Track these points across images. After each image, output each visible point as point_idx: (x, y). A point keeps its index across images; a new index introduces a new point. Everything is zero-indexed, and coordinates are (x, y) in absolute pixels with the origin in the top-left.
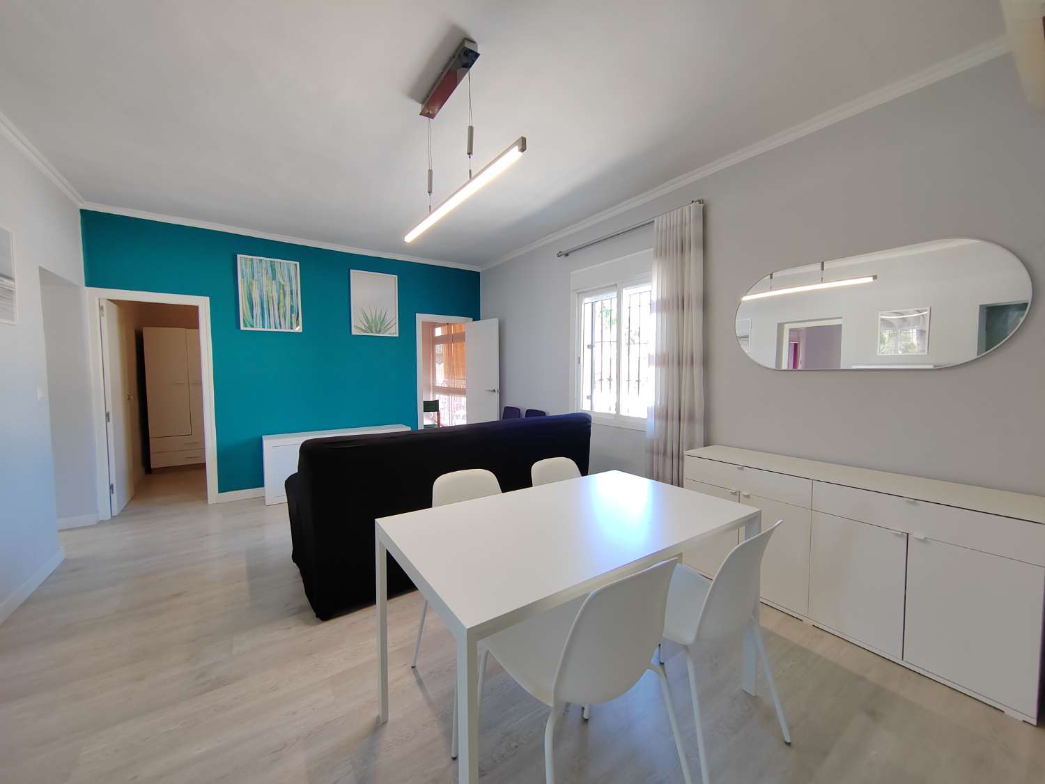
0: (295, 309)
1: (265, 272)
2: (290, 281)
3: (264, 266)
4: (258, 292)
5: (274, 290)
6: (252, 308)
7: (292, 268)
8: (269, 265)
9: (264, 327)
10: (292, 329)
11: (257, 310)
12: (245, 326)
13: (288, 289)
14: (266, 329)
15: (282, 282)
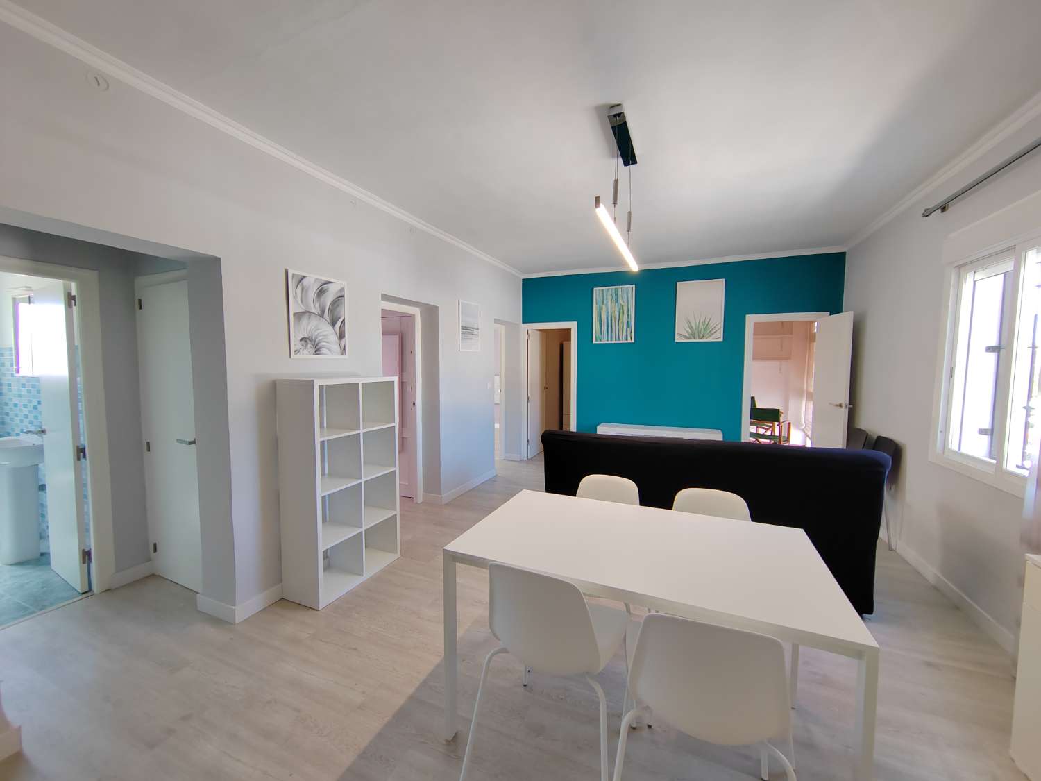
0: (630, 323)
1: (610, 297)
2: (628, 302)
3: (610, 293)
4: (605, 314)
5: (616, 310)
6: (601, 327)
7: (630, 290)
8: (614, 291)
9: (608, 340)
10: (627, 340)
11: (604, 327)
12: (596, 340)
13: (626, 309)
14: (609, 342)
15: (622, 303)
